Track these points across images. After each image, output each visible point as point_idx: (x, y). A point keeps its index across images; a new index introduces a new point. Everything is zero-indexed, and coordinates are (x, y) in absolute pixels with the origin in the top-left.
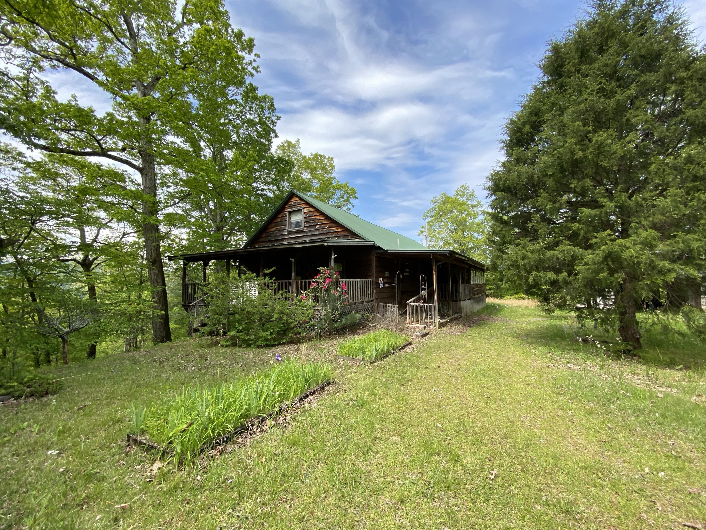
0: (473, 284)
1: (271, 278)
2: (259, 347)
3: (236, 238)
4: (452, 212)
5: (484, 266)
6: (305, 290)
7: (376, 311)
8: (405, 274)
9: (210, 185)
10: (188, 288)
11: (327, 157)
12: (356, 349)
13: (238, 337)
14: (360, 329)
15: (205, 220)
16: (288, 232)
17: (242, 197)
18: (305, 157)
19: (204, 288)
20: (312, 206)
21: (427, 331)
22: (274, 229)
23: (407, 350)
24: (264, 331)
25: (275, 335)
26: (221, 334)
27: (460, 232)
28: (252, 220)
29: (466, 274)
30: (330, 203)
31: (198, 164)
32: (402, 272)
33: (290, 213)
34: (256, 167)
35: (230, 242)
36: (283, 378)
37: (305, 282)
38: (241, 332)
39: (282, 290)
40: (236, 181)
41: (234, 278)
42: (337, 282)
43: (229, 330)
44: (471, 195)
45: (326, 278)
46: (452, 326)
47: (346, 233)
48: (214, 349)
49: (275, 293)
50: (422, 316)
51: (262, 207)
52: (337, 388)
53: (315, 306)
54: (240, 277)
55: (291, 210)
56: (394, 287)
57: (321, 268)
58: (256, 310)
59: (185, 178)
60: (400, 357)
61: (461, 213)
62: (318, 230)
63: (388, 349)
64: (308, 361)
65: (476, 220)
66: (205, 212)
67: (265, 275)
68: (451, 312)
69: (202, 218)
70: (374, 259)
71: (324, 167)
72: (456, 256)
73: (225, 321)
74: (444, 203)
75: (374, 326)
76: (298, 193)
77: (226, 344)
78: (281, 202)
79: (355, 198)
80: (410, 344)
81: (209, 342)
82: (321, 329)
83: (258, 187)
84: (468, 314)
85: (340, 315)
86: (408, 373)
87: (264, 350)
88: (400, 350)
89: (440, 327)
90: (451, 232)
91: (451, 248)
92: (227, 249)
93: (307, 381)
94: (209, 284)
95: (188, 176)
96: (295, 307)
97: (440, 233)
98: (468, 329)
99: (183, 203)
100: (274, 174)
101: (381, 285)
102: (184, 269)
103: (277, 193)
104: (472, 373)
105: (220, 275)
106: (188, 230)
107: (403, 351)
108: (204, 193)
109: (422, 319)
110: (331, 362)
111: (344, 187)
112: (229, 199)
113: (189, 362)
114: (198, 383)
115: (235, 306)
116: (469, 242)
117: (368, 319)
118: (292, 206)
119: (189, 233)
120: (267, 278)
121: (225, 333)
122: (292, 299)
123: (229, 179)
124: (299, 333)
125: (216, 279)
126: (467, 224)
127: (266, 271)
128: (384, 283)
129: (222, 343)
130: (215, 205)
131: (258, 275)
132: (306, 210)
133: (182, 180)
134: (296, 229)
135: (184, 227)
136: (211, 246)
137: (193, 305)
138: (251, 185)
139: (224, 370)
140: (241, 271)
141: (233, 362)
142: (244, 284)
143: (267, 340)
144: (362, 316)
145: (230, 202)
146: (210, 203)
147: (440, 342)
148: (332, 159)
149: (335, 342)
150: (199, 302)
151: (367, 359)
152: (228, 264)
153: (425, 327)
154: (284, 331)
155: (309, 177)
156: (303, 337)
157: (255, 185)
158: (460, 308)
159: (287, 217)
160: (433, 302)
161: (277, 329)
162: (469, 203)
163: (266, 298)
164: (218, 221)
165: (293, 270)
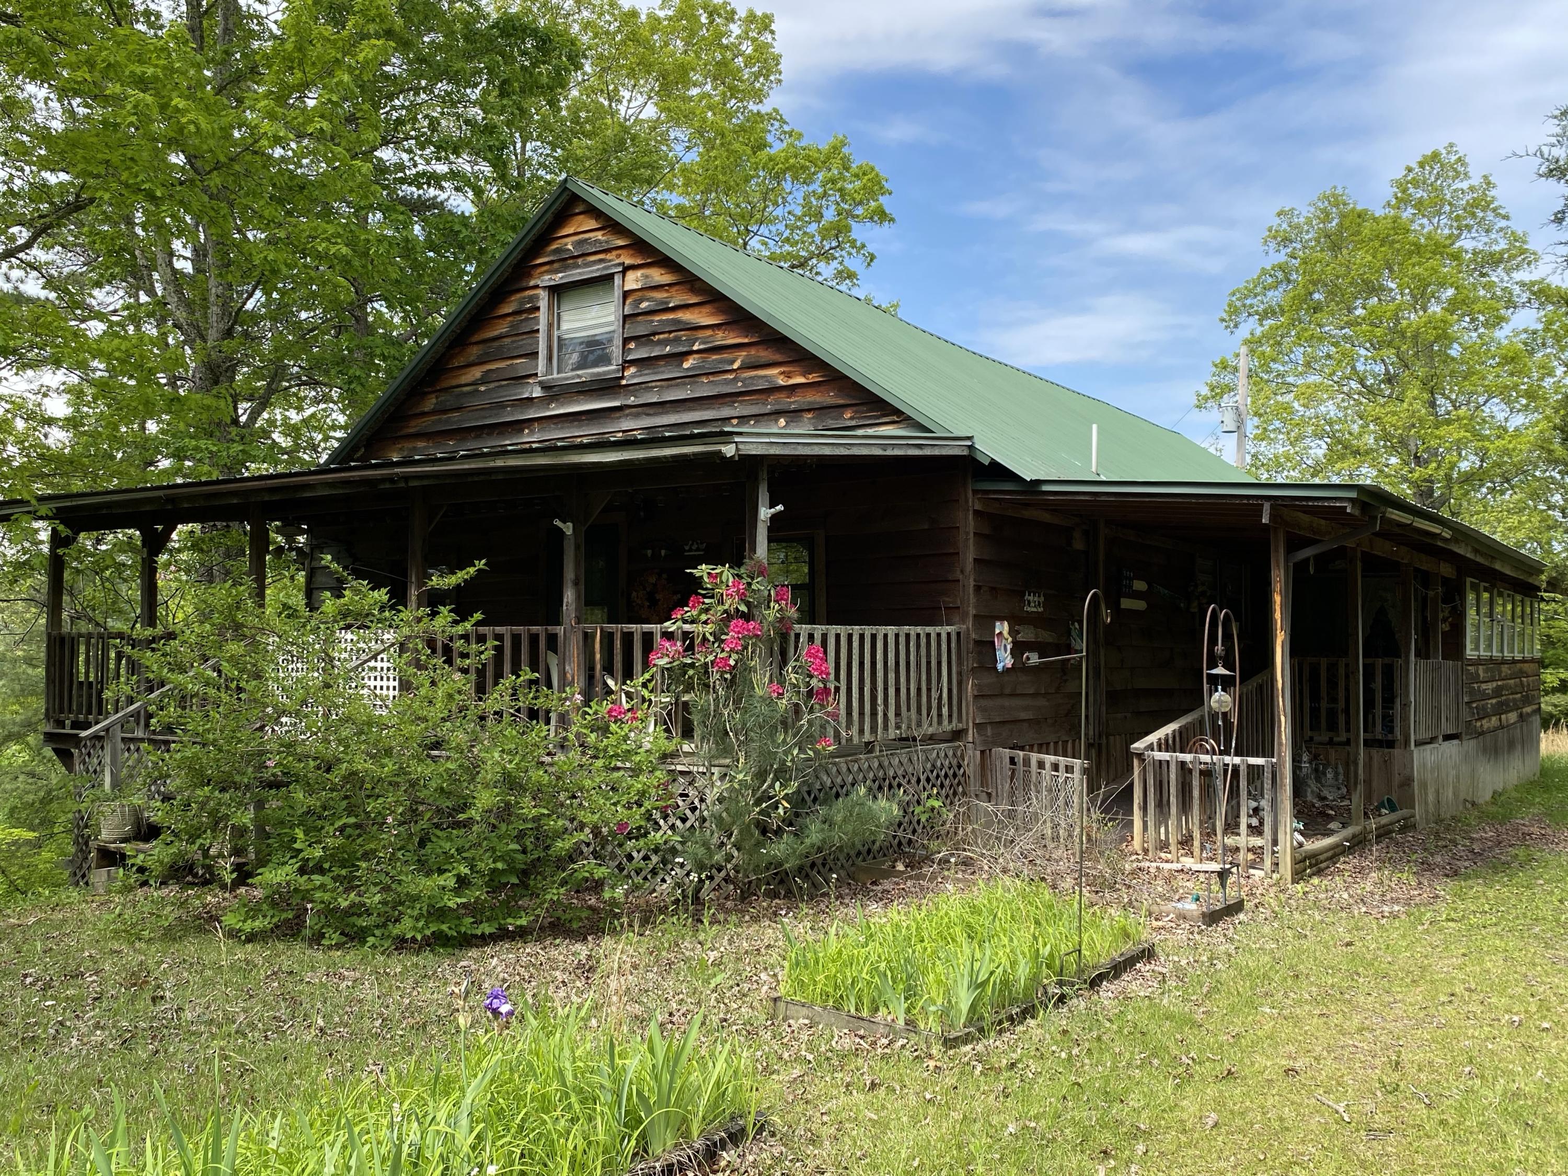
0: (1478, 662)
1: (462, 614)
2: (401, 944)
3: (294, 417)
4: (1373, 289)
5: (1535, 568)
6: (628, 674)
7: (974, 786)
8: (1126, 603)
9: (177, 159)
10: (74, 654)
11: (742, 13)
12: (874, 970)
13: (306, 896)
14: (891, 873)
15: (150, 329)
16: (545, 387)
17: (327, 213)
18: (634, 14)
19: (149, 658)
20: (665, 261)
21: (1232, 894)
22: (476, 373)
23: (1129, 983)
24: (426, 868)
25: (477, 893)
26: (228, 878)
27: (1413, 391)
28: (369, 330)
29: (1444, 611)
30: (754, 243)
31: (121, 57)
32: (1113, 596)
33: (557, 291)
34: (395, 66)
35: (266, 434)
36: (520, 1099)
37: (628, 638)
38: (322, 871)
39: (516, 672)
40: (300, 136)
41: (289, 612)
42: (784, 637)
43: (263, 862)
44: (1475, 204)
45: (729, 616)
46: (1361, 871)
47: (829, 397)
48: (191, 947)
49: (481, 690)
50: (1208, 817)
51: (417, 266)
52: (778, 1160)
53: (674, 755)
54: (312, 606)
55: (558, 278)
56: (1068, 671)
57: (703, 570)
58: (390, 766)
59: (57, 126)
60: (1093, 1019)
61: (1421, 298)
62: (692, 377)
63: (1034, 978)
64: (641, 1021)
65: (1502, 334)
66: (151, 292)
67: (434, 600)
68: (1357, 801)
69: (135, 320)
70: (968, 525)
71: (723, 64)
72: (1395, 515)
73: (246, 818)
74: (1334, 243)
75: (967, 863)
76: (596, 194)
77: (248, 926)
78: (511, 238)
79: (882, 216)
80: (1148, 954)
81: (170, 914)
82: (700, 867)
83: (401, 167)
84: (1446, 813)
85: (798, 802)
86: (1134, 1101)
87: (426, 959)
88: (1095, 983)
89: (1298, 876)
90: (1371, 392)
91: (1367, 476)
92: (254, 468)
93: (632, 1121)
94: (171, 636)
95: (72, 114)
96: (575, 755)
97: (1310, 397)
98: (1445, 888)
99: (47, 247)
100: (481, 103)
101: (1005, 659)
102: (56, 566)
103: (492, 193)
104: (1462, 1111)
105: (221, 593)
106: (74, 379)
107: (1108, 990)
108: (151, 197)
109: (1209, 834)
110: (751, 1033)
111: (826, 163)
112: (266, 224)
113: (76, 1006)
114: (119, 1107)
115: (289, 746)
116: (1459, 445)
117: (932, 828)
118: (565, 261)
119: (76, 394)
120: (445, 614)
121: (244, 875)
122: (564, 720)
123: (266, 126)
124: (597, 886)
125: (204, 616)
126: (1455, 351)
127: (438, 581)
128: (1018, 649)
129: (230, 920)
130: (199, 254)
131: (399, 598)
132: (633, 281)
133: (44, 135)
134: (586, 374)
135: (57, 363)
136: (179, 455)
137: (96, 737)
138: (368, 155)
139: (241, 1050)
140: (320, 579)
141: (283, 1011)
142: (330, 641)
143: (441, 914)
144: (905, 808)
145: (271, 241)
146: (177, 245)
147: (1298, 952)
148: (765, 23)
149: (769, 933)
150: (123, 724)
151: (932, 1025)
152: (260, 543)
153: (1223, 875)
154: (525, 874)
155: (650, 112)
156: (613, 902)
157: (386, 154)
158: (1408, 782)
159: (543, 315)
160: (1266, 750)
161: (486, 864)
162: (1467, 243)
163: (437, 712)
164: (212, 335)
165: (569, 574)
